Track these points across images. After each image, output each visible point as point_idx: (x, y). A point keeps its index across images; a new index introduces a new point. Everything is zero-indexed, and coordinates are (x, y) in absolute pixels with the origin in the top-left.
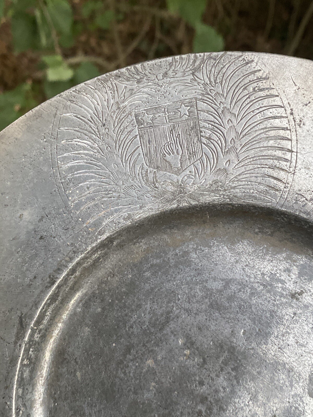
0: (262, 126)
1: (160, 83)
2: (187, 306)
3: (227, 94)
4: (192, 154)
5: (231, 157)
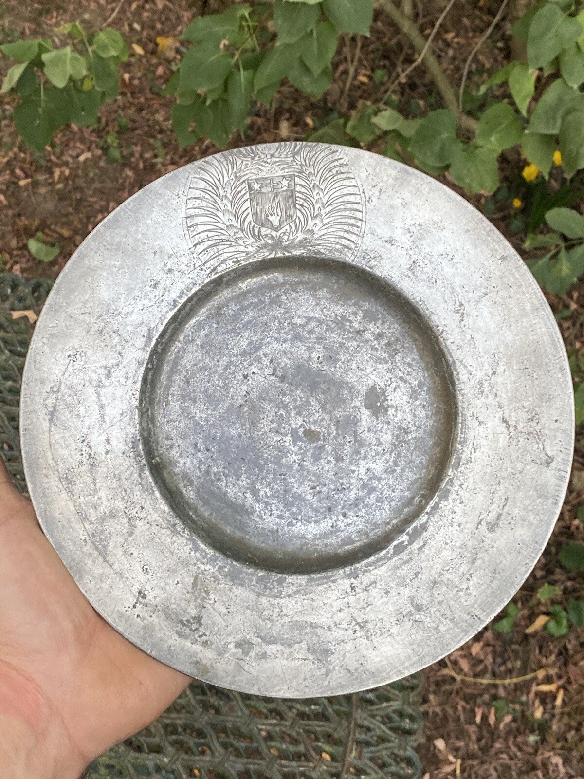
0: (341, 200)
1: (269, 161)
2: (276, 335)
3: (318, 173)
4: (289, 217)
5: (317, 221)
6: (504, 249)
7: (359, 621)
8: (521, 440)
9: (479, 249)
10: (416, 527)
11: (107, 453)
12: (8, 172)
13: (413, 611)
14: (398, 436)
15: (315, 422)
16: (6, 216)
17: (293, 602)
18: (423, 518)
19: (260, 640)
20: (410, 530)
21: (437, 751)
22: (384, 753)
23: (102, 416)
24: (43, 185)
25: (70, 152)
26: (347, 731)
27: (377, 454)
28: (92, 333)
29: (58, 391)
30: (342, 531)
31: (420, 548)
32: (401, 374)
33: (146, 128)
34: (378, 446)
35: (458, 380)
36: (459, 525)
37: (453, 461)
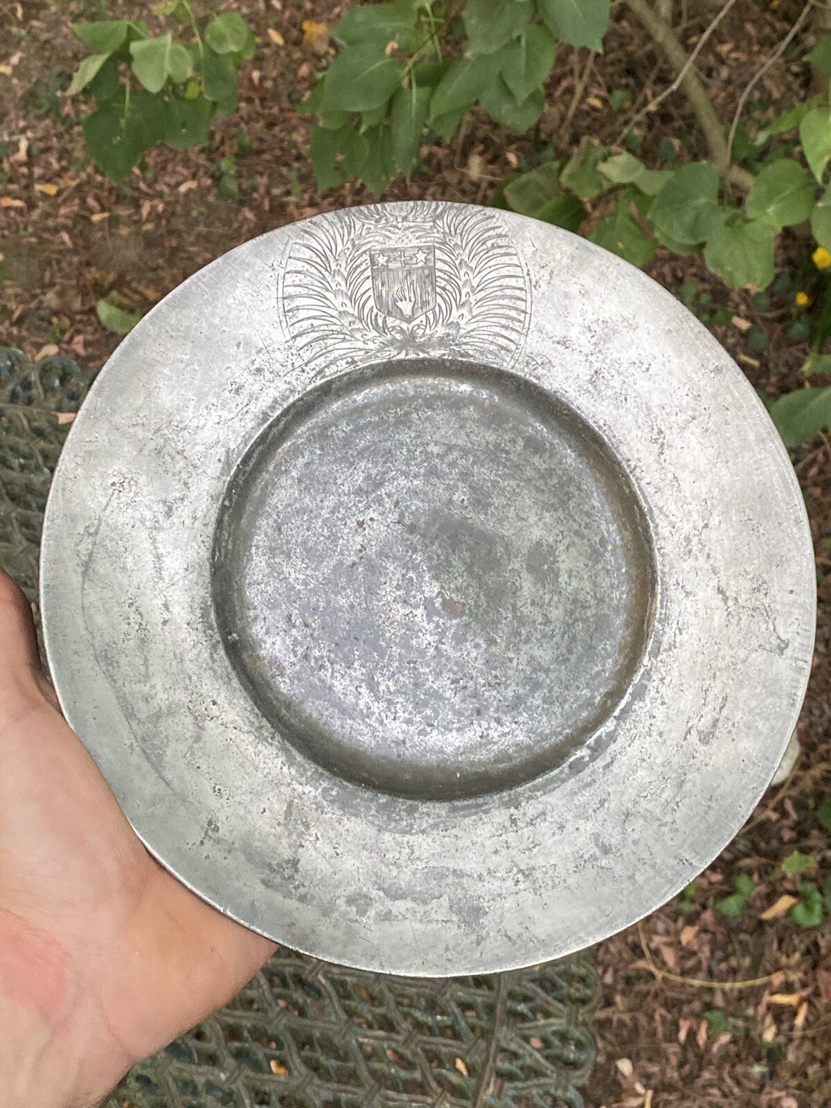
1: (400, 226)
2: (404, 468)
3: (466, 245)
4: (425, 303)
5: (465, 311)
6: (719, 358)
7: (523, 867)
8: (744, 617)
9: (685, 357)
10: (600, 737)
11: (165, 622)
12: (77, 201)
13: (598, 853)
14: (572, 613)
15: (458, 589)
16: (70, 264)
17: (429, 840)
18: (610, 725)
19: (382, 894)
20: (591, 741)
21: (619, 1077)
22: (534, 1091)
23: (159, 570)
24: (124, 223)
25: (167, 179)
26: (484, 1056)
27: (544, 636)
28: (146, 452)
29: (96, 533)
30: (495, 743)
31: (607, 766)
32: (576, 527)
33: (278, 152)
34: (545, 624)
35: (657, 534)
36: (661, 734)
37: (650, 644)
